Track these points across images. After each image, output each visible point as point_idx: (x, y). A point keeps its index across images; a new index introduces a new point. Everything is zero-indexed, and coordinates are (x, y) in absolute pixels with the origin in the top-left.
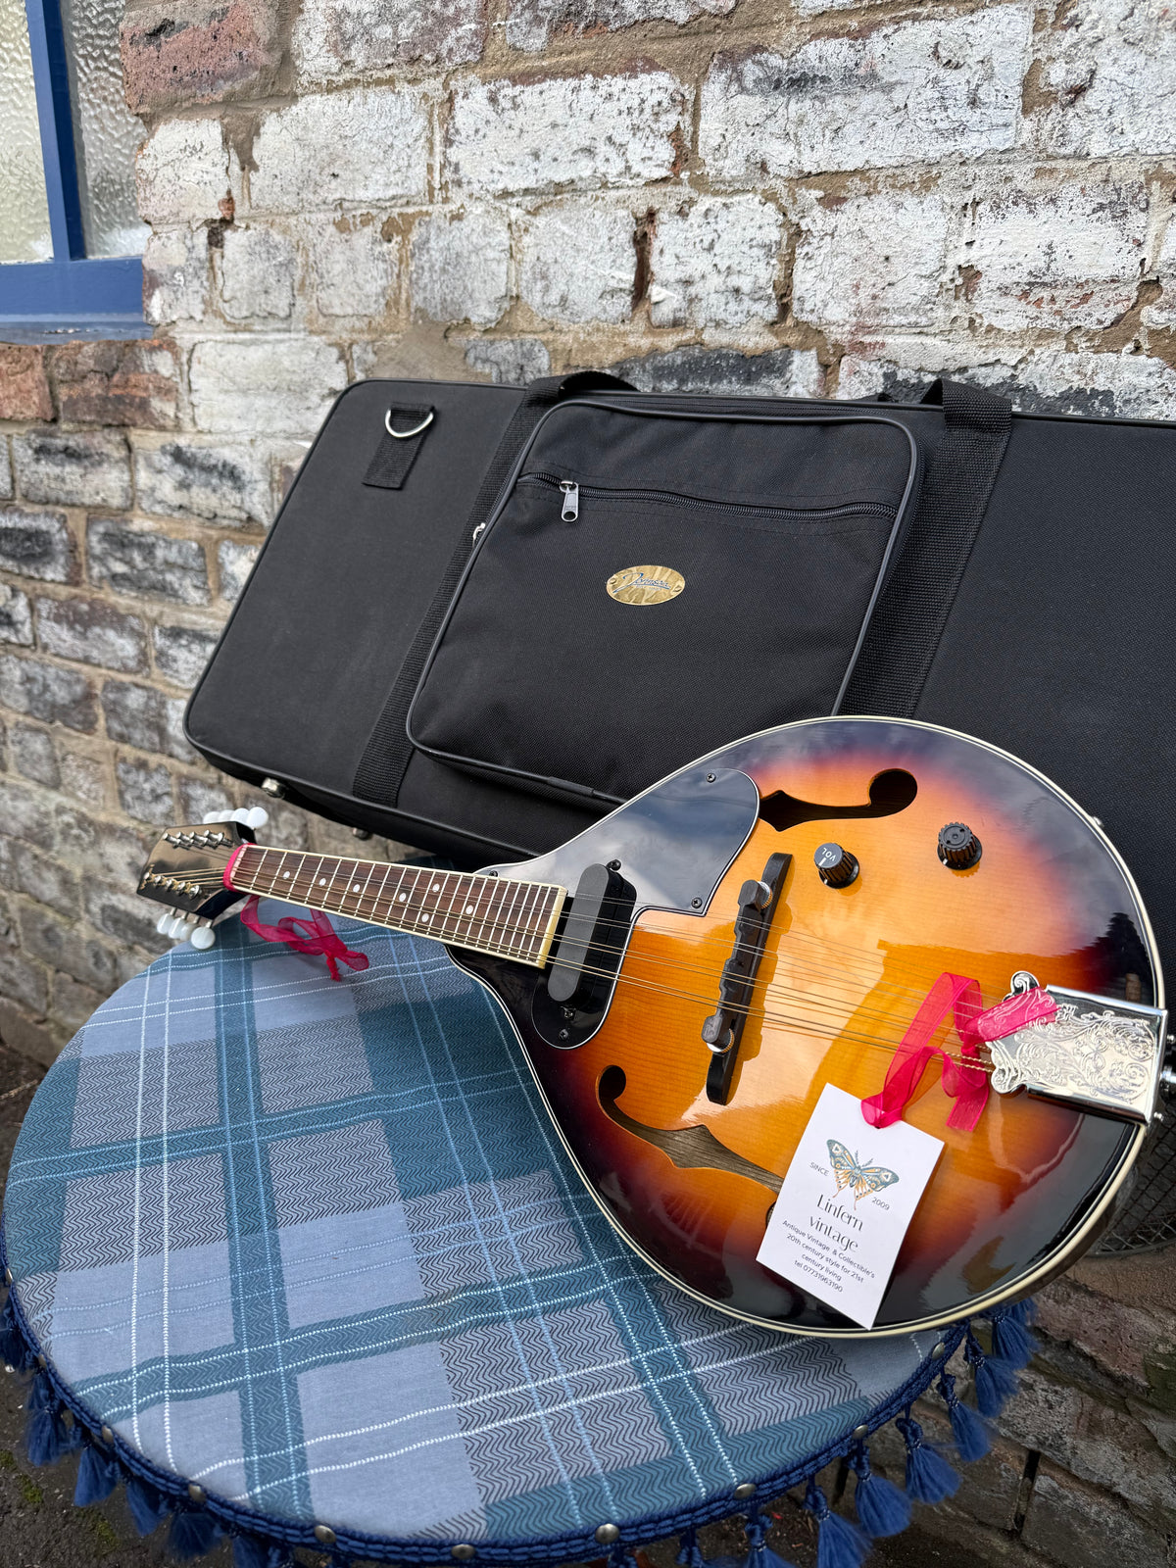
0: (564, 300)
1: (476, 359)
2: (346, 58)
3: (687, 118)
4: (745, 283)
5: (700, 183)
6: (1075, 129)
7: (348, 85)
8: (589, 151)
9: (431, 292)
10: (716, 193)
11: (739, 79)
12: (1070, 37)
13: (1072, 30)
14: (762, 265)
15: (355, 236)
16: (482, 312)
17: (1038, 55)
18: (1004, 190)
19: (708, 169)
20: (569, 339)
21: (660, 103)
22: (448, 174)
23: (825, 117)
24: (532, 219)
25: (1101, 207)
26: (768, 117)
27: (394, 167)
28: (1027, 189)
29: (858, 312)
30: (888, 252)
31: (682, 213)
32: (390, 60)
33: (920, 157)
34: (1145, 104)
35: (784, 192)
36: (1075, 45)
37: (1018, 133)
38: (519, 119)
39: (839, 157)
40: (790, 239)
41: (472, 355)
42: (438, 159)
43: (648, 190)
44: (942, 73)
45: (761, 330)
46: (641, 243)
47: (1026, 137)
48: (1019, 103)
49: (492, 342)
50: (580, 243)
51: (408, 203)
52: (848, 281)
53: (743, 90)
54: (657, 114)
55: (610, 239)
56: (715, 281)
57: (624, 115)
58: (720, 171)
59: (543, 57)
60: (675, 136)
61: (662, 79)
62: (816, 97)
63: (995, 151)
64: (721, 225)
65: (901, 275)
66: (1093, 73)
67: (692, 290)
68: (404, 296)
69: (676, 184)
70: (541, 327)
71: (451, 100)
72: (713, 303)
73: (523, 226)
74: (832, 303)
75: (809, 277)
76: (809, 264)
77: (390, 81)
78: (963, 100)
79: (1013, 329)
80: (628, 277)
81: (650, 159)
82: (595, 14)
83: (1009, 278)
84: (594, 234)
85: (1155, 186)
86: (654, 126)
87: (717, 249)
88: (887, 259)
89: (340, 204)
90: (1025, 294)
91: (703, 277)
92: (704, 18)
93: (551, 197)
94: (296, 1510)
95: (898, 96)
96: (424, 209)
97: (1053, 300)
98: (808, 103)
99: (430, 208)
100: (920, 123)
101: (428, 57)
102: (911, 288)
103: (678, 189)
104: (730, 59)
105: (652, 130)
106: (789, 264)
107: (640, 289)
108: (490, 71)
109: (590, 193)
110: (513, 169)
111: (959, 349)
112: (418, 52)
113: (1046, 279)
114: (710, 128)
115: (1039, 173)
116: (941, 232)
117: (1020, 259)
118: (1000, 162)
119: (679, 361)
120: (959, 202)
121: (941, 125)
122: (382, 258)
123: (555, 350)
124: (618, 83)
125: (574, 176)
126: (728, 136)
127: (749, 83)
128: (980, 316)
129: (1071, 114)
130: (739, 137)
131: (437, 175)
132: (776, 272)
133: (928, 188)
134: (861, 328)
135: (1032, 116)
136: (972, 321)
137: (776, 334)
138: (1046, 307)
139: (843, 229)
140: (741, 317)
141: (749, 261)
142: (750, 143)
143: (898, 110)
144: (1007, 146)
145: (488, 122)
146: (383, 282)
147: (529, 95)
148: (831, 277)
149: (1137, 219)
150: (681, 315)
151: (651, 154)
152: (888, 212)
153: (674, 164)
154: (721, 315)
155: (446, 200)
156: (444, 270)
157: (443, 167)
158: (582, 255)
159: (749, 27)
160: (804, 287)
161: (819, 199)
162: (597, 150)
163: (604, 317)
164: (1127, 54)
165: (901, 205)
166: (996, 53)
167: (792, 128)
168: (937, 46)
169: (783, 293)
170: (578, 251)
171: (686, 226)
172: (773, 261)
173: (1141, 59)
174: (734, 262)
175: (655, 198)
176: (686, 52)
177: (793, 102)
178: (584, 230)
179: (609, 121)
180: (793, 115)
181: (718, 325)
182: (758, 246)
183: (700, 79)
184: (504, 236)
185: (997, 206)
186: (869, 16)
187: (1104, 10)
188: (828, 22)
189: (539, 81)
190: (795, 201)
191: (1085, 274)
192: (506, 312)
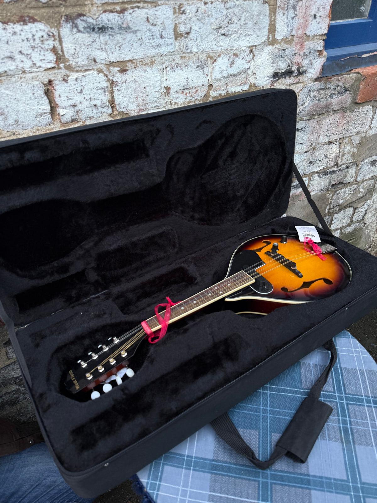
0: (17, 122)
3: (57, 42)
4: (98, 103)
5: (69, 68)
6: (189, 45)
8: (11, 58)
10: (77, 71)
11: (77, 27)
12: (183, 17)
13: (184, 15)
14: (103, 95)
17: (176, 22)
18: (173, 63)
19: (71, 62)
21: (42, 37)
23: (115, 42)
25: (198, 66)
26: (93, 42)
28: (179, 62)
29: (139, 105)
30: (145, 86)
31: (65, 80)
33: (149, 55)
34: (204, 37)
35: (105, 69)
36: (185, 20)
37: (175, 46)
39: (123, 56)
40: (110, 85)
43: (46, 72)
44: (151, 27)
45: (108, 117)
46: (48, 93)
47: (177, 47)
48: (174, 37)
50: (18, 97)
52: (134, 97)
53: (79, 31)
54: (42, 41)
55: (34, 94)
56: (86, 104)
57: (26, 41)
58: (77, 63)
60: (54, 50)
61: (41, 26)
62: (110, 35)
63: (169, 52)
64: (84, 84)
65: (150, 92)
66: (191, 28)
67: (77, 108)
69: (59, 69)
70: (8, 134)
72: (87, 111)
74: (130, 104)
75: (120, 97)
76: (119, 93)
78: (159, 36)
79: (181, 102)
80: (47, 108)
81: (44, 60)
83: (179, 88)
84: (24, 93)
85: (209, 59)
86: (42, 46)
87: (84, 92)
88: (145, 88)
90: (183, 92)
91: (81, 103)
95: (138, 34)
97: (190, 93)
98: (107, 37)
100: (147, 44)
102: (154, 96)
103: (60, 71)
104: (69, 18)
105: (42, 48)
106: (112, 94)
107: (53, 111)
109: (16, 76)
113: (188, 87)
114: (68, 46)
115: (182, 57)
116: (159, 78)
117: (180, 83)
118: (171, 55)
120: (161, 67)
121: (154, 44)
124: (18, 27)
125: (6, 69)
126: (77, 49)
127: (81, 28)
128: (172, 100)
129: (187, 41)
130: (82, 50)
132: (109, 97)
133: (153, 64)
134: (141, 110)
135: (177, 41)
136: (170, 102)
137: (113, 118)
138: (188, 95)
139: (129, 80)
140: (99, 114)
141: (98, 95)
142: (88, 52)
143: (139, 39)
144: (173, 50)
148: (128, 96)
149: (206, 69)
150: (75, 117)
151: (44, 58)
152: (143, 73)
153: (56, 61)
154: (91, 115)
158: (21, 102)
159: (75, 5)
160: (119, 100)
161: (118, 71)
162: (15, 57)
163: (40, 125)
164: (198, 23)
165: (146, 71)
166: (165, 21)
167: (103, 46)
168: (148, 18)
169: (112, 103)
170: (18, 101)
171: (68, 85)
172: (107, 94)
173: (202, 25)
174: (92, 96)
175: (51, 75)
176: (49, 14)
177: (101, 36)
178: (19, 92)
179: (18, 44)
180: (102, 41)
181: (90, 118)
182: (100, 89)
183: (58, 26)
185: (172, 68)
186: (123, 6)
187: (191, 9)
188: (108, 7)
190: (110, 72)
191: (196, 84)
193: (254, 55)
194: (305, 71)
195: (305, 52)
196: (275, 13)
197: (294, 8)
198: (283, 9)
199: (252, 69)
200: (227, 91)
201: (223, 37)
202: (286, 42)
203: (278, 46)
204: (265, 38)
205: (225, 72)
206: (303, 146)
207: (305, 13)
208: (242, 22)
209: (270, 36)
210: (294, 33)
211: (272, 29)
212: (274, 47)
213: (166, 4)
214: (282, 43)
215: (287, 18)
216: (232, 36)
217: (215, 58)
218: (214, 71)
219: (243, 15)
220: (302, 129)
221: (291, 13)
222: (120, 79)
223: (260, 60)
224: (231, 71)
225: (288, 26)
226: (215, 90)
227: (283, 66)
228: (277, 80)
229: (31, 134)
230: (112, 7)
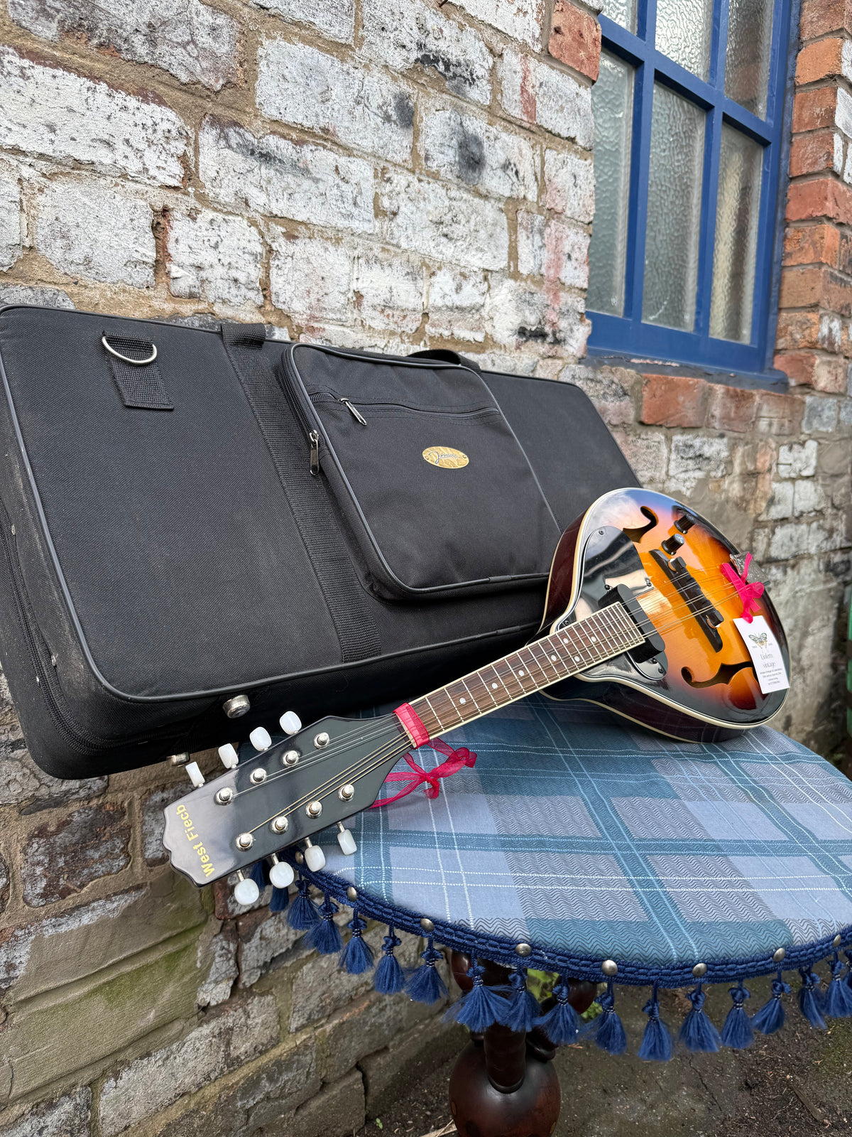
0: (88, 261)
3: (191, 150)
4: (242, 278)
5: (202, 199)
6: (395, 232)
8: (108, 144)
10: (215, 210)
11: (226, 138)
12: (388, 187)
13: (389, 184)
14: (252, 266)
17: (377, 191)
18: (370, 254)
19: (207, 191)
20: (96, 294)
21: (169, 131)
23: (283, 184)
24: (48, 183)
25: (408, 274)
26: (248, 171)
28: (380, 256)
29: (310, 308)
30: (324, 275)
31: (192, 215)
33: (333, 225)
34: (417, 230)
35: (262, 223)
36: (391, 192)
37: (374, 227)
38: (30, 89)
39: (293, 211)
40: (267, 253)
43: (163, 192)
44: (341, 183)
45: (254, 310)
46: (157, 229)
47: (377, 230)
48: (373, 211)
50: (102, 216)
52: (303, 288)
53: (230, 147)
54: (167, 138)
55: (132, 220)
56: (220, 271)
57: (140, 128)
58: (217, 196)
59: (54, 48)
60: (183, 159)
61: (172, 115)
62: (277, 170)
63: (366, 233)
64: (223, 234)
65: (331, 290)
66: (398, 208)
67: (203, 274)
69: (185, 194)
70: (64, 280)
72: (218, 287)
73: (37, 186)
74: (295, 299)
75: (281, 280)
76: (280, 273)
78: (351, 201)
79: (379, 328)
80: (151, 255)
81: (164, 169)
82: (107, 38)
83: (377, 301)
84: (116, 211)
85: (424, 268)
86: (165, 145)
87: (221, 248)
88: (323, 278)
90: (383, 311)
91: (211, 266)
92: (199, 86)
93: (68, 170)
95: (321, 185)
97: (393, 316)
98: (272, 172)
100: (333, 206)
102: (336, 299)
103: (186, 198)
104: (216, 121)
105: (164, 148)
106: (267, 269)
107: (159, 265)
109: (109, 178)
110: (25, 132)
111: (359, 336)
113: (391, 305)
114: (207, 164)
115: (383, 250)
116: (347, 270)
117: (379, 292)
118: (367, 239)
119: (197, 324)
120: (351, 254)
121: (343, 211)
123: (81, 302)
124: (132, 102)
125: (94, 159)
126: (221, 173)
127: (233, 142)
128: (365, 320)
129: (393, 225)
130: (229, 177)
132: (261, 274)
133: (338, 243)
134: (312, 317)
135: (378, 220)
136: (362, 322)
137: (263, 314)
138: (391, 319)
139: (297, 255)
140: (240, 299)
141: (243, 262)
142: (238, 184)
143: (322, 194)
144: (371, 232)
147: (40, 72)
148: (293, 283)
149: (420, 283)
150: (196, 290)
151: (164, 166)
152: (321, 252)
153: (183, 179)
154: (226, 296)
158: (105, 227)
159: (230, 107)
160: (278, 287)
161: (283, 233)
162: (116, 146)
163: (130, 282)
164: (410, 204)
165: (326, 249)
166: (362, 182)
167: (264, 184)
168: (337, 167)
169: (265, 287)
170: (101, 222)
171: (196, 227)
172: (259, 266)
173: (414, 209)
174: (233, 260)
175: (170, 199)
176: (186, 103)
177: (263, 167)
178: (106, 207)
179: (126, 126)
180: (264, 176)
181: (224, 302)
182: (248, 253)
183: (198, 127)
184: (14, 189)
185: (367, 261)
186: (303, 136)
187: (400, 179)
188: (279, 127)
189: (50, 66)
190: (269, 230)
191: (405, 305)
192: (20, 260)
193: (489, 287)
194: (564, 341)
195: (560, 306)
196: (516, 231)
197: (541, 232)
198: (526, 229)
199: (487, 308)
200: (453, 333)
201: (444, 240)
202: (534, 282)
203: (523, 284)
204: (503, 264)
205: (448, 298)
207: (556, 247)
208: (472, 226)
209: (512, 264)
210: (543, 270)
211: (513, 255)
212: (518, 283)
213: (365, 159)
214: (529, 282)
215: (533, 245)
216: (459, 243)
217: (433, 270)
218: (432, 290)
219: (473, 217)
221: (537, 240)
222: (284, 248)
223: (499, 298)
224: (457, 300)
225: (534, 257)
226: (433, 325)
227: (531, 319)
228: (526, 341)
229: (109, 294)
230: (286, 131)
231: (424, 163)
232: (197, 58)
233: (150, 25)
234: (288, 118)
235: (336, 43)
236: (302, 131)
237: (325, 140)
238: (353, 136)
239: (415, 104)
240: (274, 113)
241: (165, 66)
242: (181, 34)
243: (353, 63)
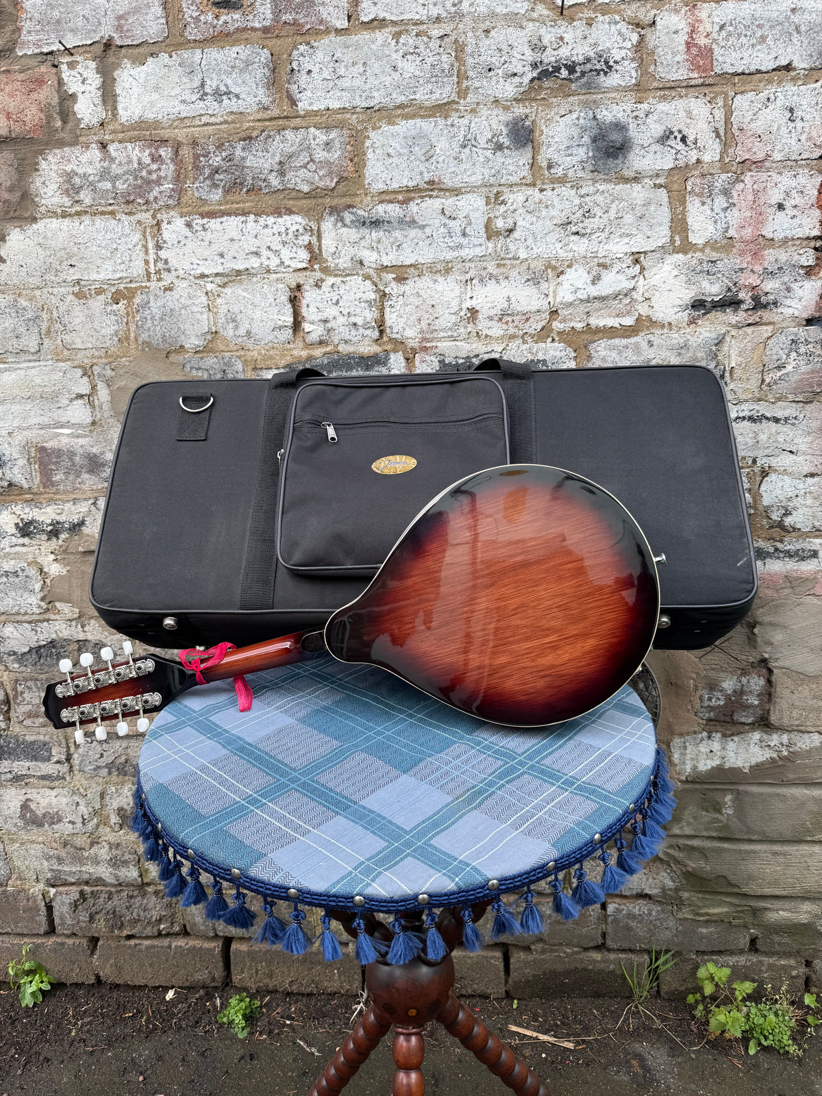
0: (249, 333)
1: (191, 368)
2: (77, 198)
3: (315, 238)
4: (359, 321)
5: (326, 270)
6: (512, 247)
7: (78, 214)
8: (257, 254)
9: (155, 332)
10: (336, 276)
11: (342, 220)
12: (502, 208)
13: (503, 206)
14: (367, 311)
15: (91, 301)
16: (193, 342)
17: (490, 215)
18: (484, 273)
19: (329, 264)
20: (255, 354)
21: (298, 231)
22: (160, 265)
23: (392, 240)
24: (223, 290)
25: (528, 280)
26: (361, 239)
27: (119, 261)
28: (495, 273)
29: (422, 332)
30: (434, 303)
31: (318, 285)
32: (112, 201)
33: (442, 259)
34: (539, 237)
35: (375, 275)
36: (505, 212)
37: (487, 248)
38: (208, 236)
39: (402, 258)
40: (380, 297)
41: (188, 366)
42: (151, 258)
43: (295, 274)
44: (447, 221)
45: (371, 344)
46: (294, 301)
47: (490, 250)
48: (485, 235)
49: (202, 358)
50: (256, 302)
51: (131, 281)
52: (414, 318)
53: (345, 225)
54: (297, 236)
55: (275, 299)
56: (342, 320)
57: (277, 236)
58: (337, 265)
59: (221, 205)
60: (309, 247)
61: (298, 218)
62: (385, 230)
63: (477, 256)
64: (342, 292)
65: (441, 313)
66: (515, 223)
67: (329, 325)
68: (132, 335)
69: (312, 271)
70: (235, 348)
71: (158, 224)
72: (342, 331)
73: (216, 293)
74: (407, 328)
75: (394, 316)
76: (393, 310)
77: (112, 213)
78: (459, 234)
79: (498, 335)
80: (289, 319)
81: (295, 258)
82: (253, 184)
83: (492, 312)
84: (265, 296)
85: (549, 271)
86: (295, 242)
87: (341, 304)
88: (433, 306)
89: (78, 282)
90: (500, 319)
91: (334, 318)
92: (319, 190)
93: (233, 278)
94: (479, 879)
95: (428, 231)
96: (144, 284)
97: (513, 321)
98: (382, 233)
99: (148, 284)
100: (440, 244)
101: (139, 201)
102: (446, 320)
103: (313, 273)
104: (334, 210)
105: (294, 244)
106: (382, 310)
107: (297, 325)
108: (185, 210)
109: (259, 276)
110: (207, 263)
111: (474, 346)
112: (132, 198)
113: (509, 312)
114: (329, 244)
115: (499, 266)
116: (457, 292)
117: (496, 304)
118: (480, 261)
119: (326, 362)
120: (463, 278)
121: (452, 244)
122: (114, 313)
123: (246, 360)
124: (271, 220)
125: (248, 266)
126: (339, 247)
127: (348, 221)
128: (481, 330)
129: (508, 241)
130: (346, 248)
131: (152, 266)
132: (376, 315)
133: (448, 273)
134: (424, 339)
135: (492, 241)
136: (477, 333)
137: (380, 345)
138: (511, 325)
139: (408, 293)
140: (359, 338)
141: (360, 309)
142: (352, 251)
143: (428, 237)
144: (482, 254)
145: (186, 237)
146: (116, 327)
147: (214, 224)
148: (405, 316)
149: (544, 285)
150: (324, 338)
151: (295, 256)
152: (431, 284)
153: (310, 261)
154: (347, 337)
155: (159, 280)
156: (162, 319)
157: (156, 261)
158: (258, 308)
159: (344, 196)
160: (391, 321)
161: (394, 279)
162: (262, 254)
163: (276, 341)
164: (528, 217)
165: (436, 281)
166: (471, 213)
167: (374, 245)
168: (443, 209)
169: (381, 325)
170: (255, 306)
171: (321, 292)
172: (373, 309)
173: (535, 219)
174: (351, 310)
175: (300, 278)
176: (310, 206)
177: (373, 232)
178: (258, 295)
179: (268, 238)
180: (374, 238)
181: (346, 342)
182: (364, 302)
183: (319, 220)
184: (204, 299)
185: (481, 280)
186: (408, 195)
187: (515, 198)
188: (387, 196)
189: (220, 217)
190: (381, 280)
191: (526, 309)
192: (209, 341)
193: (643, 269)
194: (775, 303)
195: (766, 266)
196: (683, 202)
197: (726, 193)
198: (700, 195)
199: (640, 291)
200: (588, 325)
201: (576, 238)
202: (714, 249)
203: (698, 254)
204: (663, 241)
205: (582, 291)
206: (800, 459)
207: (754, 202)
208: (612, 214)
209: (677, 238)
210: (731, 233)
211: (679, 225)
212: (689, 256)
213: (474, 192)
214: (707, 250)
215: (712, 210)
216: (593, 237)
217: (561, 269)
218: (559, 289)
219: (614, 206)
220: (786, 419)
221: (720, 201)
222: (396, 290)
223: (657, 276)
224: (594, 291)
225: (715, 222)
226: (564, 321)
227: (713, 289)
228: (704, 314)
229: (263, 352)
230: (392, 197)
231: (546, 172)
232: (315, 171)
233: (281, 163)
234: (395, 186)
235: (439, 105)
236: (408, 191)
237: (432, 190)
238: (460, 177)
239: (533, 122)
240: (381, 186)
241: (291, 186)
242: (303, 158)
243: (457, 115)
